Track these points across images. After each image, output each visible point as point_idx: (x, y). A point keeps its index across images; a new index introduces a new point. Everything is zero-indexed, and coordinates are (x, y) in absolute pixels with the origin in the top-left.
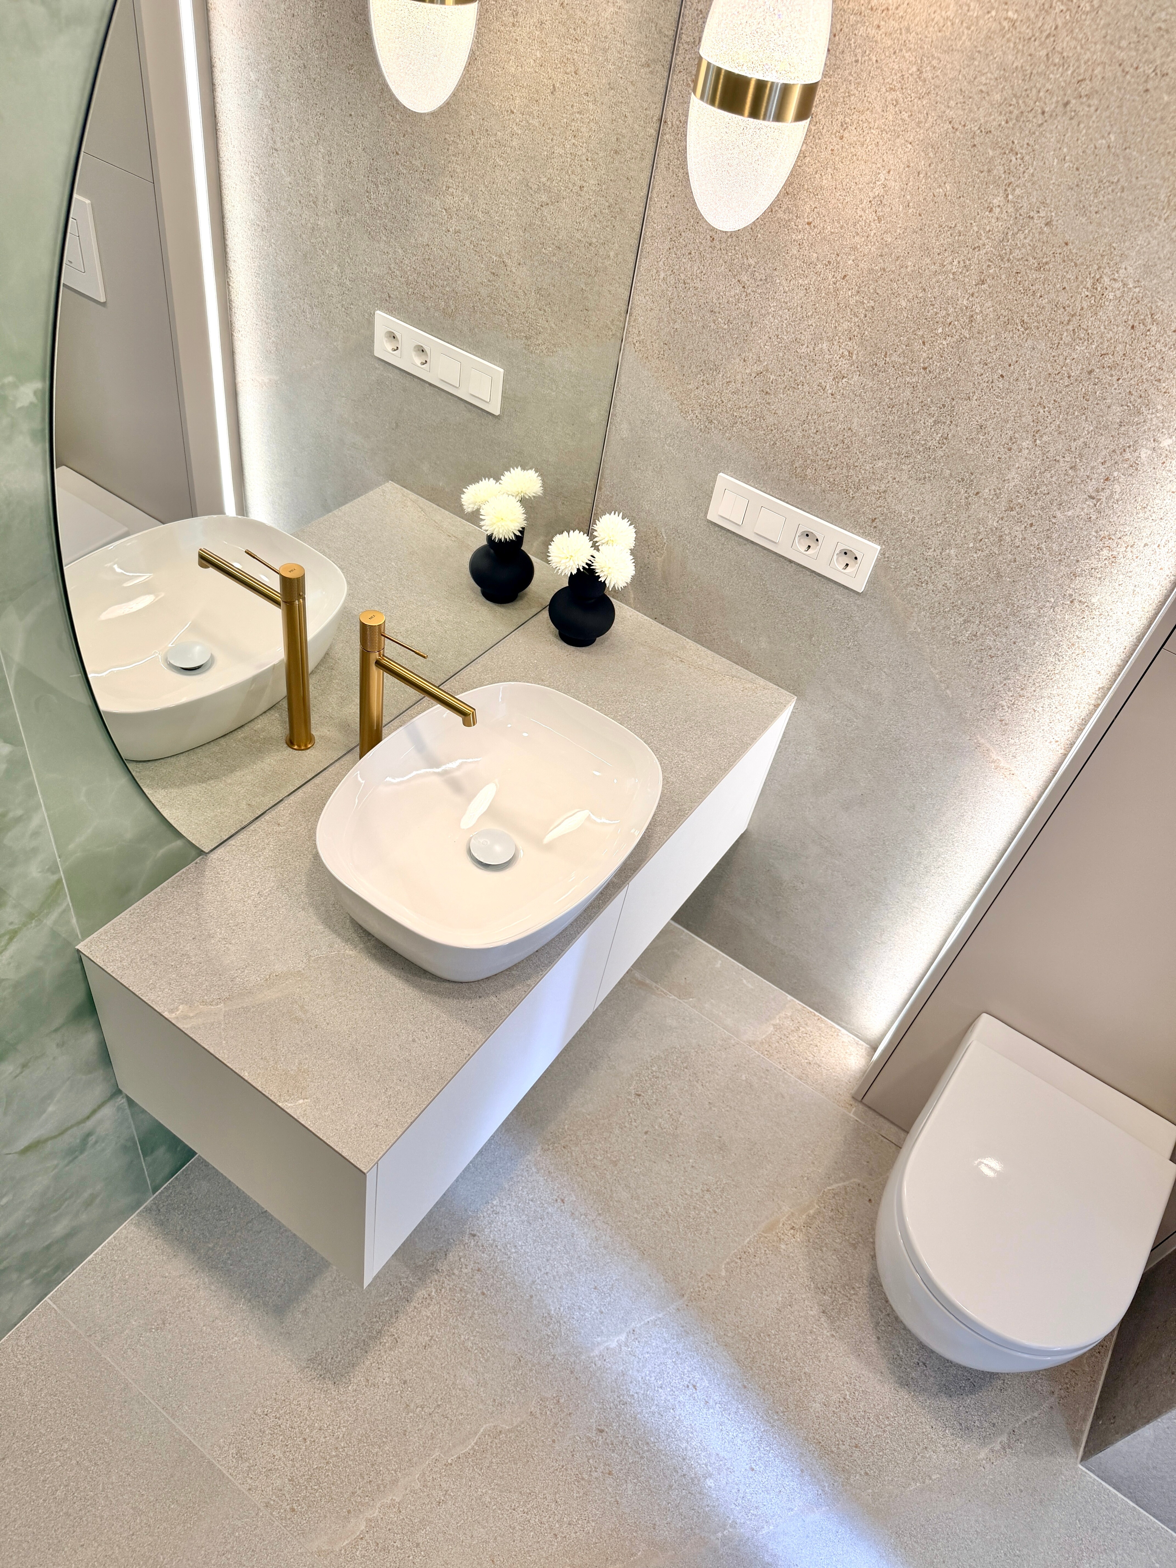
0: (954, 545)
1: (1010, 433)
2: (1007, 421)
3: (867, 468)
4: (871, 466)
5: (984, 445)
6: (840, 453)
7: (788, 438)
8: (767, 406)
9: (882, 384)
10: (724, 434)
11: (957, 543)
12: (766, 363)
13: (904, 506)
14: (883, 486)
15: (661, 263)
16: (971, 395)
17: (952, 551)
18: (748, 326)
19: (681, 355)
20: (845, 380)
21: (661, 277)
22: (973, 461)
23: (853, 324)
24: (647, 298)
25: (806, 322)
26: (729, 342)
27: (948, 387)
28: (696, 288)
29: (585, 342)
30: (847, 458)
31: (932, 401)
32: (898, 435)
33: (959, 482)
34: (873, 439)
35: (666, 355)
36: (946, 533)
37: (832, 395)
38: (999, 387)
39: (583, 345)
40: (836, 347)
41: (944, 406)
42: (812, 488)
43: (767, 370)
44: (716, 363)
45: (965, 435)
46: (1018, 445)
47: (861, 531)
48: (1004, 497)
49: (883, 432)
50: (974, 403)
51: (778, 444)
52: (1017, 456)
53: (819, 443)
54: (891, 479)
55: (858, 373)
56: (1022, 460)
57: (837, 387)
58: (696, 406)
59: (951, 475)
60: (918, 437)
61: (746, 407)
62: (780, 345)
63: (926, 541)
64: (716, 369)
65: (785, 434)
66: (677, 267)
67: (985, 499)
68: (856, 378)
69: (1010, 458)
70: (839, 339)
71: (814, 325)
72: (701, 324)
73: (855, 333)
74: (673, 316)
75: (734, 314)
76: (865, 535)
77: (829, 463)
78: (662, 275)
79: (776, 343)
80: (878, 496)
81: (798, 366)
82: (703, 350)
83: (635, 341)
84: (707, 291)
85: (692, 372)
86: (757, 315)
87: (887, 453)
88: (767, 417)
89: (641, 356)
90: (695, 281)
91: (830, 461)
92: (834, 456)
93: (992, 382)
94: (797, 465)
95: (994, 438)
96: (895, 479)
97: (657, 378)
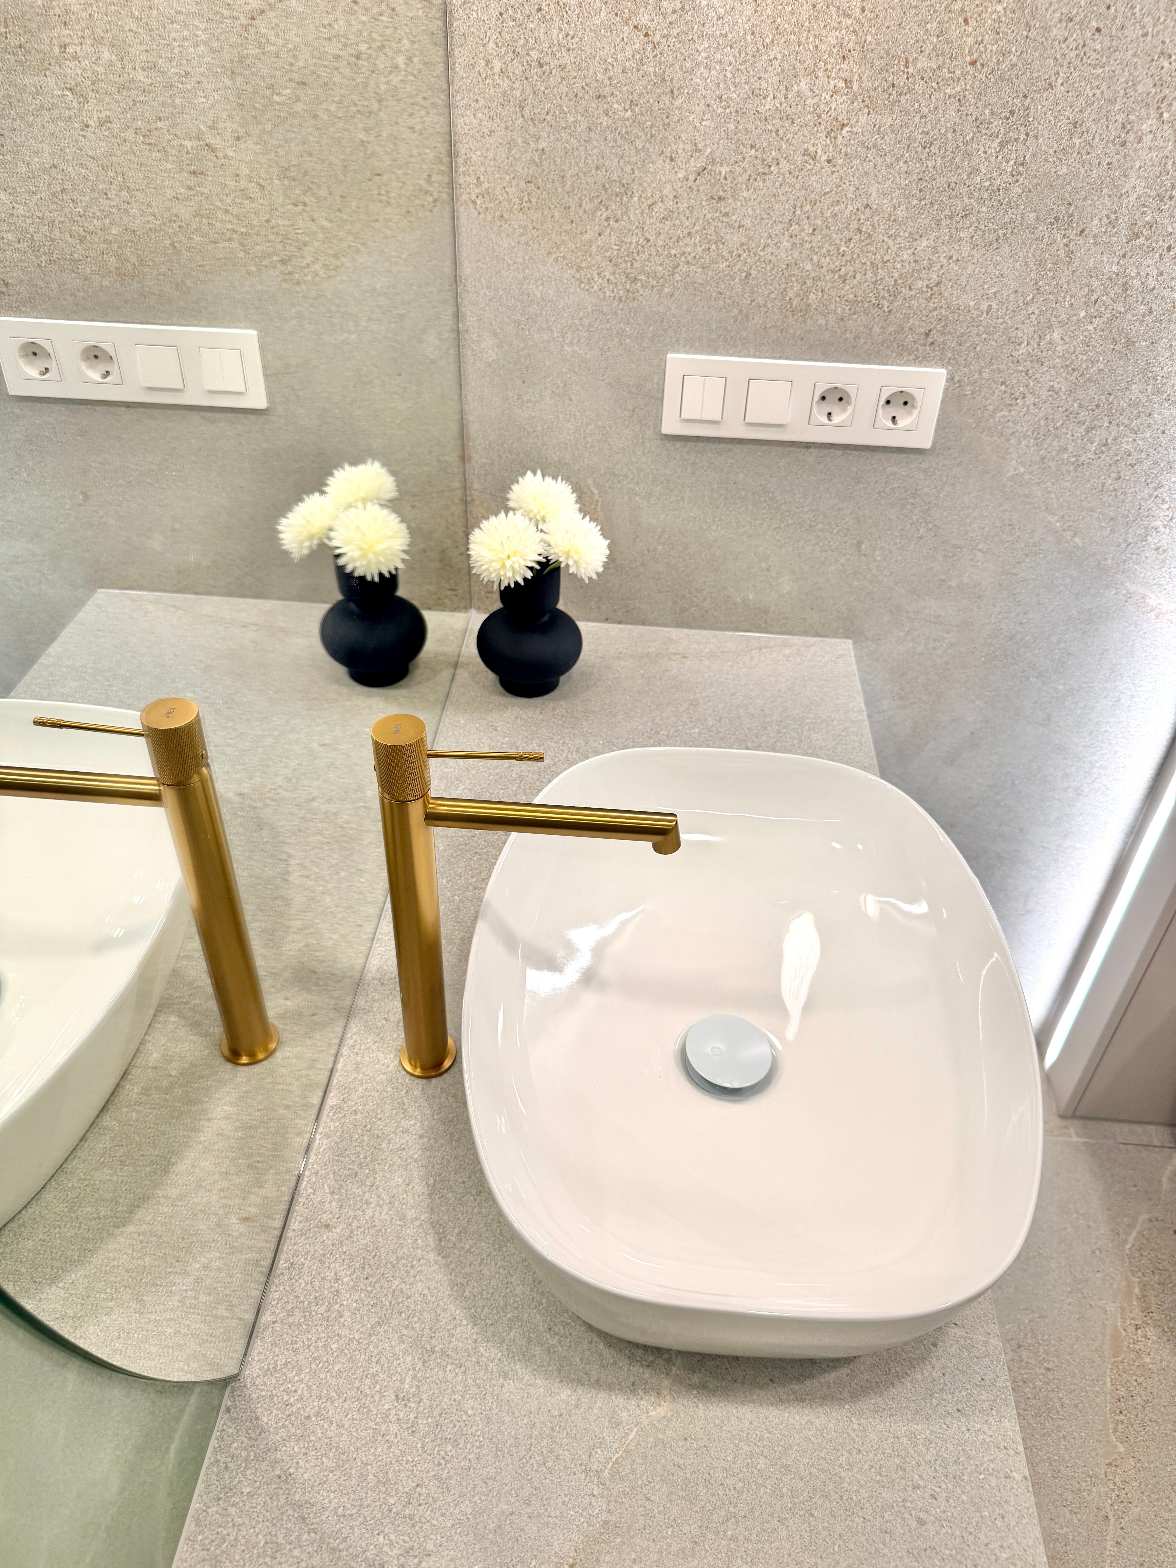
0: (1057, 324)
1: (1121, 117)
2: (1113, 102)
3: (905, 257)
4: (910, 252)
5: (1084, 152)
6: (857, 251)
7: (769, 257)
8: (725, 219)
9: (908, 113)
10: (660, 292)
11: (1060, 319)
12: (709, 150)
13: (972, 295)
14: (934, 276)
15: (491, 45)
16: (1053, 78)
17: (1055, 335)
18: (666, 99)
19: (560, 190)
20: (846, 129)
21: (497, 69)
22: (1069, 183)
23: (844, 32)
24: (479, 115)
25: (764, 57)
26: (639, 137)
27: (1015, 80)
28: (562, 67)
29: (388, 232)
30: (870, 255)
31: (992, 113)
32: (946, 186)
33: (1052, 224)
34: (907, 208)
35: (534, 200)
36: (1042, 310)
37: (829, 161)
38: (1095, 50)
39: (385, 237)
40: (822, 80)
41: (1012, 113)
42: (822, 321)
43: (713, 162)
44: (624, 181)
45: (1052, 147)
46: (1136, 133)
47: (911, 358)
48: (1124, 222)
49: (920, 191)
50: (1060, 89)
51: (754, 273)
52: (1136, 150)
53: (822, 247)
54: (945, 261)
55: (866, 110)
56: (1145, 153)
57: (836, 146)
58: (603, 264)
59: (1038, 219)
60: (978, 178)
61: (689, 234)
62: (728, 111)
63: (1014, 334)
64: (627, 190)
65: (762, 253)
66: (522, 42)
67: (1094, 237)
68: (863, 119)
69: (1125, 157)
70: (826, 64)
71: (779, 57)
72: (584, 126)
73: (851, 45)
74: (532, 130)
75: (638, 88)
76: (920, 360)
77: (842, 272)
78: (497, 65)
79: (720, 110)
80: (929, 294)
81: (764, 136)
82: (597, 168)
83: (474, 197)
84: (583, 65)
85: (585, 212)
86: (679, 75)
87: (933, 223)
88: (728, 236)
89: (489, 218)
90: (558, 55)
91: (843, 269)
92: (849, 258)
93: (1084, 46)
94: (791, 294)
95: (1097, 136)
96: (951, 258)
97: (527, 244)
